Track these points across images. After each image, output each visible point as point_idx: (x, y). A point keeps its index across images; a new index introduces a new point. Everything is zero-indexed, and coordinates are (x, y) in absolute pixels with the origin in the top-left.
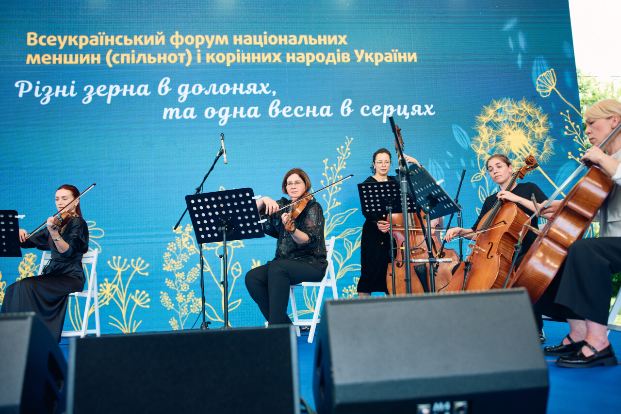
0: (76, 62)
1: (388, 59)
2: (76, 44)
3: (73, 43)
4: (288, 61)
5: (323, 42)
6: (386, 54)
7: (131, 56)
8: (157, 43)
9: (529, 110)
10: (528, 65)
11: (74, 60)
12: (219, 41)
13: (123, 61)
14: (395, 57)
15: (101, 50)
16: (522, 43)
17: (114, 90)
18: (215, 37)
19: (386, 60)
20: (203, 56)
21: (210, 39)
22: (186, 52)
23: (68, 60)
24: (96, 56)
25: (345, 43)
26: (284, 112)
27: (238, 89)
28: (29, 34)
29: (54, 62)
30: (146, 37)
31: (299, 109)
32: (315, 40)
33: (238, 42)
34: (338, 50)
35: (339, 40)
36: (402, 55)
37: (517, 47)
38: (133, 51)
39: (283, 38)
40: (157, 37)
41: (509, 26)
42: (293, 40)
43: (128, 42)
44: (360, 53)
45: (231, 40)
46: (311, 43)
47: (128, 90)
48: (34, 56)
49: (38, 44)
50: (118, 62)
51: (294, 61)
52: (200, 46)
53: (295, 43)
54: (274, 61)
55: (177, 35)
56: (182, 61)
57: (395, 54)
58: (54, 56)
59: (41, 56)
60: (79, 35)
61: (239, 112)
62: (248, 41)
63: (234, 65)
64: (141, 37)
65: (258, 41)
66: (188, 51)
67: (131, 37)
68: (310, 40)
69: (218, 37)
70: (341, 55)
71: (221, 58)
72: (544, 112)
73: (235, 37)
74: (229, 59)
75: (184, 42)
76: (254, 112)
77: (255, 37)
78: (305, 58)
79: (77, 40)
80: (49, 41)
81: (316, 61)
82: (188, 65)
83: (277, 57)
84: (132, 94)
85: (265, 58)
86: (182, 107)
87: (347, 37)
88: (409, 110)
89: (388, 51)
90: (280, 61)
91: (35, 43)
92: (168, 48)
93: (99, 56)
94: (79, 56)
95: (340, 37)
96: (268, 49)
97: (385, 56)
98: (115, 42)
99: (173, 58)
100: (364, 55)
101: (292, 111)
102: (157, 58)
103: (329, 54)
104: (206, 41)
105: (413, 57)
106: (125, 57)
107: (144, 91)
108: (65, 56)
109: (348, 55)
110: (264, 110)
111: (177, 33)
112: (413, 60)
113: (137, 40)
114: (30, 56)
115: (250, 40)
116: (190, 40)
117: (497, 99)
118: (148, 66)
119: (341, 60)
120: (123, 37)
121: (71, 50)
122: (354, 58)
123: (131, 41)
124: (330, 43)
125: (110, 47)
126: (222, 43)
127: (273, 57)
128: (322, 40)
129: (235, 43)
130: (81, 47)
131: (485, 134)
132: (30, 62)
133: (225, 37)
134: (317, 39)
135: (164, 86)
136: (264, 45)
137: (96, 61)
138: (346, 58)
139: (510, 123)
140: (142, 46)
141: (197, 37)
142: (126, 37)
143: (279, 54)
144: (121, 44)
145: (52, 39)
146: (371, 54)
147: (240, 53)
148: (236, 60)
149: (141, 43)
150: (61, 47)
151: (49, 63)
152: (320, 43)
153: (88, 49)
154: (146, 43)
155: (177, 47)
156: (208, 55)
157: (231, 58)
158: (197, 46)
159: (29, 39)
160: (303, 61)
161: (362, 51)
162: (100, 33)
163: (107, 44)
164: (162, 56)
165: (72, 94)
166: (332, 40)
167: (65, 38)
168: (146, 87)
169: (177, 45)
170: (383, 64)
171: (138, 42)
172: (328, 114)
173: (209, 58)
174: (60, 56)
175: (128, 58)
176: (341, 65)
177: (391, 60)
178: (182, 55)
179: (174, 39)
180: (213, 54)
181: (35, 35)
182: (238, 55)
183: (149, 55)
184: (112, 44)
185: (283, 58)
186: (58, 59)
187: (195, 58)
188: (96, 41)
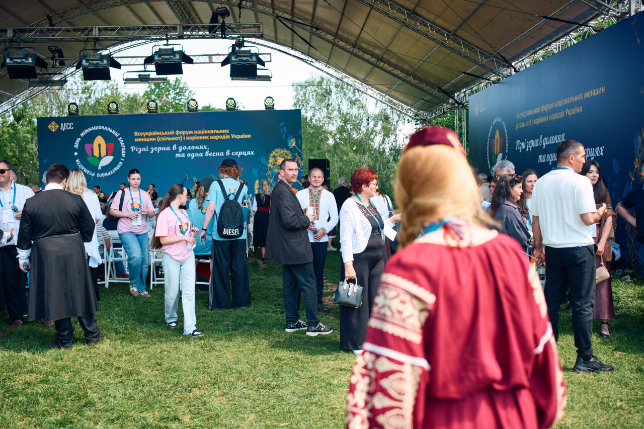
3: (148, 134)
6: (241, 135)
8: (172, 134)
9: (286, 152)
10: (287, 138)
11: (148, 140)
12: (190, 133)
15: (156, 136)
16: (285, 131)
17: (160, 149)
18: (189, 131)
20: (186, 138)
23: (146, 140)
25: (228, 132)
26: (210, 154)
27: (197, 148)
28: (135, 132)
29: (142, 141)
31: (214, 153)
32: (219, 132)
34: (226, 135)
36: (246, 135)
37: (284, 132)
38: (165, 137)
40: (172, 132)
41: (282, 124)
42: (212, 132)
47: (164, 149)
49: (138, 135)
50: (161, 140)
51: (212, 138)
52: (184, 134)
55: (178, 131)
57: (244, 135)
58: (142, 139)
59: (139, 139)
60: (149, 132)
61: (197, 155)
63: (195, 140)
66: (181, 136)
67: (164, 132)
68: (217, 132)
71: (191, 138)
72: (291, 152)
74: (193, 138)
76: (201, 155)
77: (201, 131)
81: (219, 138)
82: (181, 140)
85: (204, 138)
86: (181, 153)
87: (229, 130)
88: (246, 153)
90: (208, 139)
92: (175, 135)
93: (155, 138)
94: (150, 139)
95: (227, 130)
96: (205, 135)
98: (160, 134)
99: (177, 138)
101: (212, 155)
102: (172, 138)
103: (223, 136)
104: (186, 133)
105: (249, 136)
107: (168, 149)
110: (204, 154)
113: (166, 133)
114: (136, 139)
115: (199, 132)
117: (276, 148)
118: (169, 141)
120: (162, 132)
121: (147, 137)
122: (231, 137)
125: (158, 135)
127: (206, 138)
128: (221, 131)
130: (150, 136)
131: (271, 160)
133: (192, 132)
135: (174, 147)
136: (203, 134)
137: (154, 140)
138: (228, 137)
139: (280, 156)
140: (168, 135)
141: (184, 132)
145: (142, 133)
146: (236, 136)
150: (144, 136)
152: (221, 133)
153: (152, 137)
159: (135, 134)
160: (215, 138)
161: (234, 135)
162: (155, 131)
165: (147, 150)
166: (224, 131)
167: (145, 133)
169: (178, 134)
170: (240, 138)
172: (223, 155)
173: (187, 138)
175: (164, 139)
176: (227, 139)
177: (242, 137)
178: (179, 138)
181: (137, 132)
182: (196, 137)
183: (170, 138)
185: (209, 137)
186: (144, 140)
187: (183, 138)
188: (154, 134)
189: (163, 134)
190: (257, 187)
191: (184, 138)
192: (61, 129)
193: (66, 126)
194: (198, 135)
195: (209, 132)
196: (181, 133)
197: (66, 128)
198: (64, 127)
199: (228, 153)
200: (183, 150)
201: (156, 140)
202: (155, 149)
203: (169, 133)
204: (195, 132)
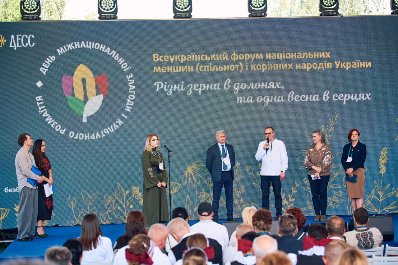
0: (180, 71)
1: (354, 66)
2: (179, 60)
3: (178, 59)
4: (297, 68)
5: (316, 56)
6: (353, 63)
7: (209, 67)
8: (224, 59)
11: (179, 70)
12: (258, 57)
13: (205, 70)
14: (358, 65)
15: (193, 63)
17: (202, 87)
18: (256, 55)
19: (353, 67)
20: (249, 67)
21: (253, 56)
22: (240, 64)
23: (176, 70)
24: (190, 67)
25: (329, 57)
26: (295, 99)
28: (154, 55)
29: (168, 71)
30: (217, 55)
31: (303, 96)
32: (312, 56)
33: (268, 57)
34: (325, 61)
35: (326, 55)
36: (362, 63)
38: (211, 64)
39: (294, 54)
40: (223, 55)
42: (300, 56)
43: (208, 59)
44: (337, 63)
45: (264, 56)
46: (310, 57)
47: (210, 87)
48: (157, 68)
49: (159, 61)
50: (202, 71)
51: (300, 68)
52: (247, 60)
53: (301, 57)
54: (289, 68)
55: (234, 54)
56: (237, 69)
57: (358, 63)
58: (168, 67)
59: (161, 68)
60: (181, 54)
61: (274, 99)
62: (274, 57)
63: (267, 71)
64: (215, 55)
65: (279, 56)
66: (240, 63)
67: (209, 56)
68: (309, 56)
69: (257, 55)
70: (327, 64)
71: (259, 67)
73: (267, 54)
74: (263, 68)
75: (239, 58)
76: (281, 99)
77: (278, 54)
78: (306, 66)
79: (180, 58)
80: (165, 59)
81: (312, 68)
82: (241, 72)
83: (290, 66)
84: (211, 89)
85: (284, 67)
87: (330, 53)
89: (354, 61)
90: (292, 68)
91: (158, 60)
92: (230, 62)
93: (192, 67)
94: (181, 67)
95: (326, 53)
96: (285, 61)
97: (352, 64)
98: (200, 59)
99: (232, 68)
100: (340, 64)
101: (299, 99)
102: (224, 67)
103: (320, 64)
104: (250, 57)
105: (369, 64)
106: (206, 68)
107: (217, 87)
108: (174, 67)
109: (331, 64)
110: (286, 98)
111: (234, 53)
112: (369, 66)
113: (213, 57)
114: (155, 68)
115: (275, 56)
116: (241, 57)
118: (219, 72)
119: (327, 67)
120: (205, 56)
121: (177, 64)
122: (334, 65)
123: (209, 58)
124: (321, 57)
125: (198, 61)
126: (259, 58)
127: (288, 66)
128: (316, 55)
129: (267, 58)
130: (182, 62)
132: (156, 70)
133: (261, 54)
134: (313, 54)
135: (227, 84)
136: (283, 59)
137: (190, 70)
138: (329, 66)
140: (216, 61)
141: (246, 55)
142: (206, 56)
143: (292, 64)
144: (204, 60)
145: (166, 57)
146: (344, 63)
147: (270, 64)
148: (267, 69)
149: (215, 59)
150: (172, 62)
151: (166, 71)
152: (315, 57)
153: (186, 63)
154: (218, 59)
155: (235, 61)
156: (252, 65)
157: (265, 67)
158: (246, 61)
159: (154, 58)
160: (305, 68)
161: (339, 62)
162: (192, 54)
163: (196, 60)
164: (226, 67)
166: (322, 55)
167: (174, 56)
168: (219, 85)
169: (235, 59)
170: (351, 69)
171: (213, 58)
172: (317, 100)
173: (252, 67)
174: (171, 67)
175: (208, 68)
176: (327, 70)
177: (356, 67)
178: (237, 66)
179: (233, 56)
180: (255, 65)
181: (158, 56)
182: (269, 65)
183: (219, 66)
184: (199, 59)
185: (294, 66)
186: (170, 69)
187: (244, 67)
188: (190, 58)
189: (207, 58)
190: (384, 161)
191: (247, 66)
192: (11, 46)
193: (20, 41)
194: (274, 62)
195: (293, 56)
196: (242, 56)
197: (20, 44)
198: (16, 42)
199: (326, 95)
200: (240, 89)
201: (194, 68)
202: (195, 88)
203: (220, 57)
204: (268, 56)
